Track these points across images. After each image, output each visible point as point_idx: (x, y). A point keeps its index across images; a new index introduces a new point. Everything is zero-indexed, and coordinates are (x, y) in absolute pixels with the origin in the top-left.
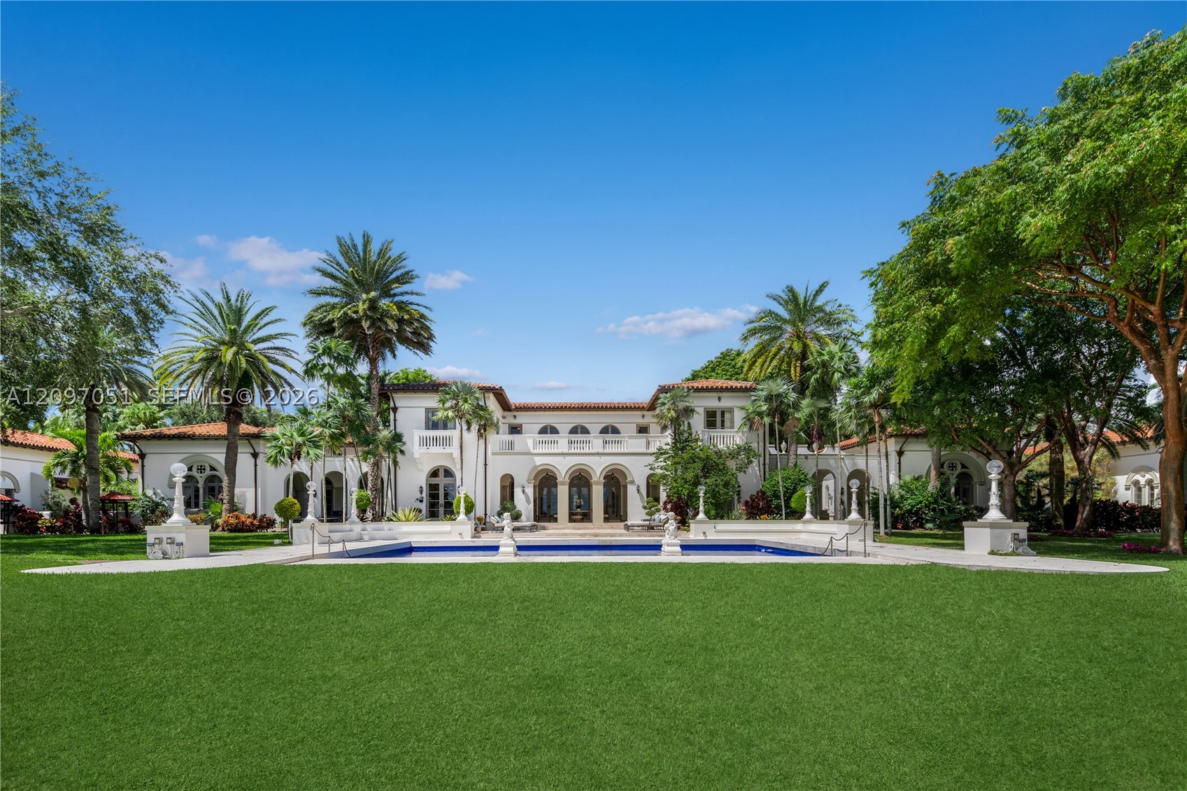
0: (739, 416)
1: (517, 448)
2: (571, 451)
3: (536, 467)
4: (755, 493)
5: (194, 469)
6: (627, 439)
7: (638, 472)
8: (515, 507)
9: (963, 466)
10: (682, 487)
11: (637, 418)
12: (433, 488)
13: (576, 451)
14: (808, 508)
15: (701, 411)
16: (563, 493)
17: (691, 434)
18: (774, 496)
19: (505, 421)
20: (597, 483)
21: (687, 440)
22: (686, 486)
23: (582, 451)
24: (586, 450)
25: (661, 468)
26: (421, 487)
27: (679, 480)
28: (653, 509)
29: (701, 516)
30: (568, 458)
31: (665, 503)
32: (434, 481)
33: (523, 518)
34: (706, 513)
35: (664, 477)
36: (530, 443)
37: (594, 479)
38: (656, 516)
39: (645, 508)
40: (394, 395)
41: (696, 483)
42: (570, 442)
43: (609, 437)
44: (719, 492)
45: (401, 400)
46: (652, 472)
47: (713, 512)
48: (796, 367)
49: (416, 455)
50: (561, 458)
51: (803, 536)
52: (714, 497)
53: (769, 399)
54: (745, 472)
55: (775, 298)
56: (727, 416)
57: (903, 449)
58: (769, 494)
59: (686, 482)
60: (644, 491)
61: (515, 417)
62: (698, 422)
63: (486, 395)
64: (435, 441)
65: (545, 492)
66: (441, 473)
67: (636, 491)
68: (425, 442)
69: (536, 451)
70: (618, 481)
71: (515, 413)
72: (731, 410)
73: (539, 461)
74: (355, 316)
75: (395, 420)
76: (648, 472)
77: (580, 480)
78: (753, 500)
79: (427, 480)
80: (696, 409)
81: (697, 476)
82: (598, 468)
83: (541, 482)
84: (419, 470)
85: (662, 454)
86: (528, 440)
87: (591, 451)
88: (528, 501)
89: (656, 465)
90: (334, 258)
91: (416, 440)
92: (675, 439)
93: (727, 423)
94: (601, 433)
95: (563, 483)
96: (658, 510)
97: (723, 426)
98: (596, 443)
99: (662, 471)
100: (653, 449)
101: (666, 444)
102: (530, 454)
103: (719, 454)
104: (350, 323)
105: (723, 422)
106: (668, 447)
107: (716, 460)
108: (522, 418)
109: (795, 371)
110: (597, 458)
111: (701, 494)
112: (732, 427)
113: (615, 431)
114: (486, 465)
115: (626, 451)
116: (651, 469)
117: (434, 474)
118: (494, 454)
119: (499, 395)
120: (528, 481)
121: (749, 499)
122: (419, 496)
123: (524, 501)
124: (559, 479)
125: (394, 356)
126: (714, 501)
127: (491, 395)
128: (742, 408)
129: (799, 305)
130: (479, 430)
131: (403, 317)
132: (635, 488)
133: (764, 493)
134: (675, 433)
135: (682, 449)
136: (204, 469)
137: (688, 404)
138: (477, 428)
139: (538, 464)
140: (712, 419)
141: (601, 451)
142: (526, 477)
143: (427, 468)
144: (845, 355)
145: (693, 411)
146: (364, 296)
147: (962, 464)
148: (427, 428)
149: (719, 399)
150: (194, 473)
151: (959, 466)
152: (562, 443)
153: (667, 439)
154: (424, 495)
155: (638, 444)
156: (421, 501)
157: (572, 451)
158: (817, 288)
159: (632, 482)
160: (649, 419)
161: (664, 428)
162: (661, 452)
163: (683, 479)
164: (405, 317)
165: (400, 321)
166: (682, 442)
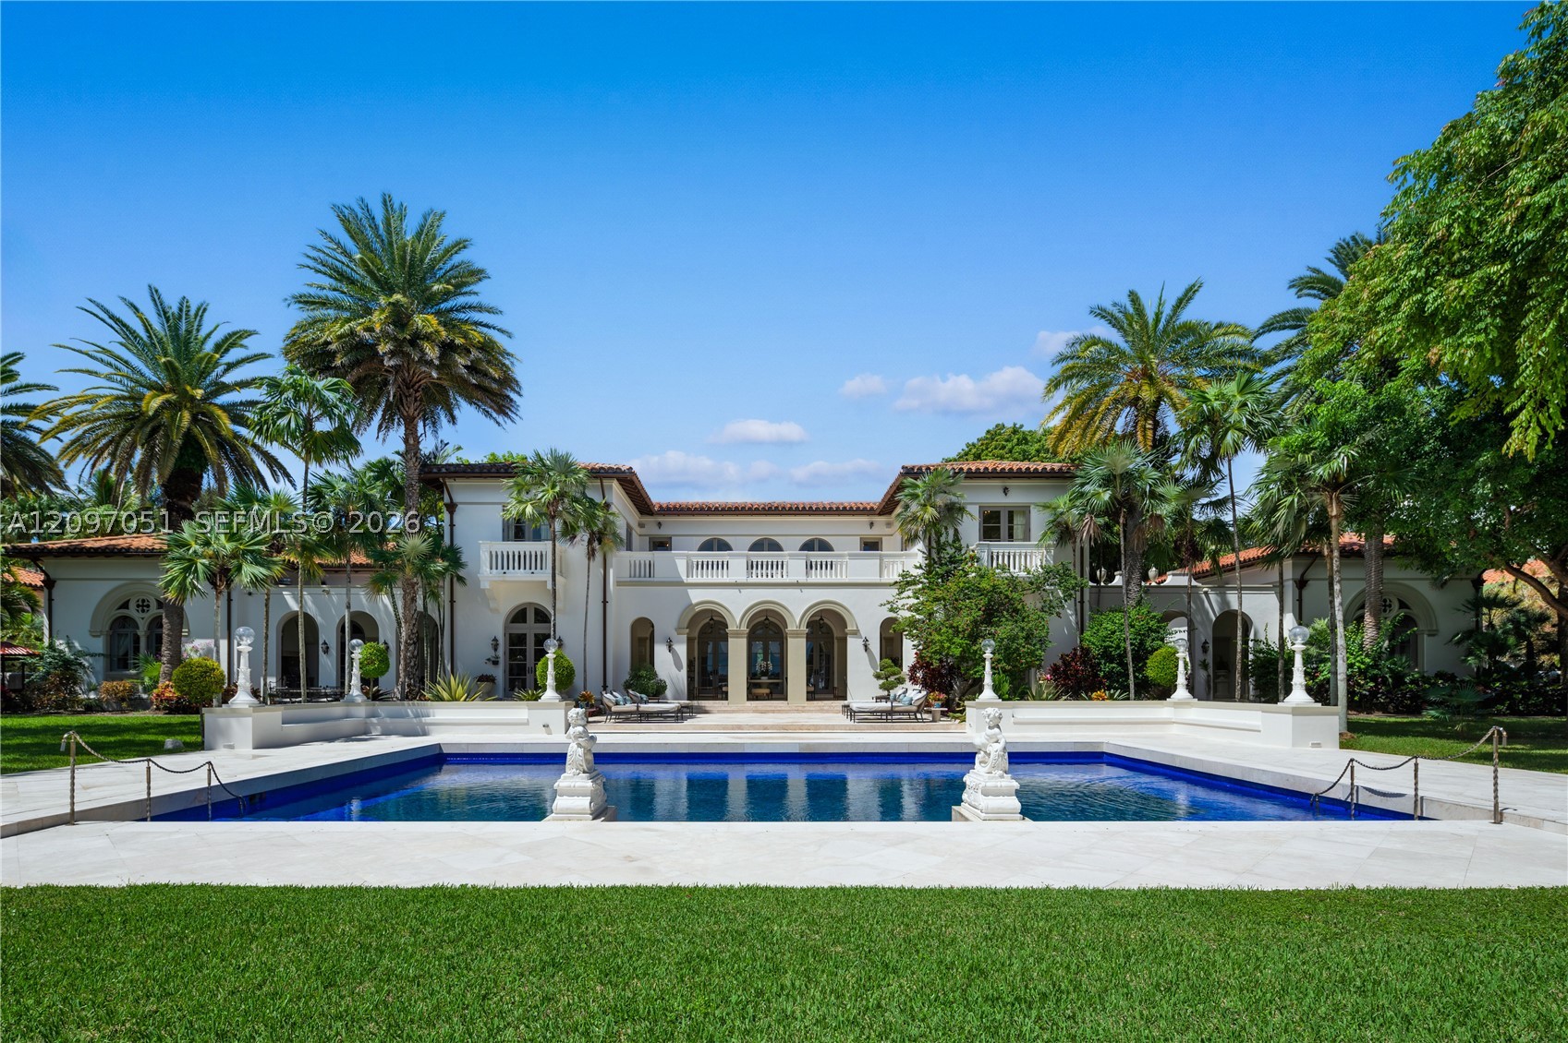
0: (1039, 520)
1: (660, 574)
2: (751, 580)
3: (691, 606)
4: (1069, 651)
5: (132, 605)
6: (847, 559)
7: (866, 615)
8: (656, 675)
9: (1403, 605)
10: (950, 641)
11: (860, 526)
12: (516, 641)
13: (760, 580)
14: (1181, 680)
15: (974, 510)
16: (737, 652)
17: (959, 549)
18: (1103, 657)
19: (643, 531)
20: (796, 635)
21: (952, 560)
22: (956, 640)
23: (770, 580)
24: (777, 579)
25: (909, 609)
26: (495, 640)
27: (944, 630)
28: (892, 679)
29: (988, 694)
30: (745, 591)
31: (913, 669)
32: (519, 628)
33: (668, 693)
34: (996, 689)
35: (912, 623)
36: (681, 565)
37: (791, 627)
38: (898, 691)
39: (878, 677)
40: (449, 483)
41: (974, 637)
42: (751, 566)
43: (816, 556)
44: (1017, 649)
45: (460, 491)
46: (892, 615)
47: (1007, 687)
48: (1145, 429)
49: (485, 585)
50: (734, 591)
51: (1175, 730)
52: (1008, 659)
53: (1108, 481)
54: (1058, 614)
55: (1102, 313)
56: (1018, 520)
57: (1307, 576)
58: (1095, 652)
59: (957, 632)
60: (875, 647)
61: (660, 524)
62: (970, 528)
63: (606, 482)
64: (521, 561)
65: (710, 649)
66: (531, 616)
67: (863, 648)
68: (501, 562)
69: (691, 580)
70: (830, 632)
71: (661, 519)
72: (1025, 511)
73: (696, 596)
74: (367, 335)
75: (452, 525)
76: (885, 614)
77: (767, 628)
78: (1066, 664)
79: (506, 628)
80: (969, 508)
81: (976, 623)
82: (797, 608)
83: (702, 632)
84: (491, 610)
85: (908, 583)
86: (680, 562)
87: (786, 580)
88: (678, 665)
89: (900, 603)
90: (338, 244)
91: (485, 557)
92: (929, 557)
93: (1018, 531)
94: (802, 549)
95: (737, 635)
96: (901, 681)
97: (1011, 537)
98: (795, 568)
99: (908, 614)
100: (893, 576)
101: (916, 567)
102: (681, 584)
103: (1013, 582)
104: (361, 351)
105: (1011, 529)
106: (920, 571)
107: (1009, 593)
108: (671, 527)
109: (1144, 436)
110: (796, 592)
111: (988, 655)
112: (1027, 537)
113: (825, 546)
114: (605, 602)
115: (845, 579)
116: (891, 610)
117: (519, 616)
118: (619, 583)
119: (629, 482)
120: (679, 630)
121: (1060, 663)
122: (491, 653)
123: (670, 665)
124: (731, 628)
125: (453, 419)
126: (1008, 667)
127: (615, 485)
128: (1046, 507)
129: (1147, 326)
130: (590, 542)
131: (453, 341)
132: (860, 642)
133: (1086, 651)
134: (930, 548)
135: (946, 576)
136: (148, 606)
137: (954, 499)
138: (586, 537)
139: (694, 602)
140: (993, 526)
141: (802, 579)
142: (675, 623)
143: (507, 606)
144: (1250, 399)
145: (961, 510)
146: (383, 300)
147: (1400, 601)
148: (506, 538)
149: (1006, 490)
150: (132, 612)
151: (1396, 605)
152: (737, 567)
153: (915, 558)
154: (501, 652)
155: (865, 568)
156: (496, 663)
157: (754, 579)
158: (1180, 292)
159: (856, 633)
160: (880, 528)
161: (910, 540)
162: (905, 582)
163: (951, 627)
164: (457, 342)
165: (448, 348)
166: (943, 563)
